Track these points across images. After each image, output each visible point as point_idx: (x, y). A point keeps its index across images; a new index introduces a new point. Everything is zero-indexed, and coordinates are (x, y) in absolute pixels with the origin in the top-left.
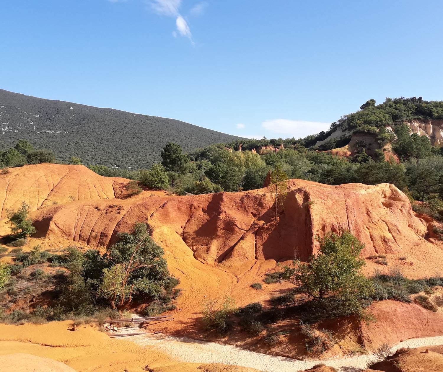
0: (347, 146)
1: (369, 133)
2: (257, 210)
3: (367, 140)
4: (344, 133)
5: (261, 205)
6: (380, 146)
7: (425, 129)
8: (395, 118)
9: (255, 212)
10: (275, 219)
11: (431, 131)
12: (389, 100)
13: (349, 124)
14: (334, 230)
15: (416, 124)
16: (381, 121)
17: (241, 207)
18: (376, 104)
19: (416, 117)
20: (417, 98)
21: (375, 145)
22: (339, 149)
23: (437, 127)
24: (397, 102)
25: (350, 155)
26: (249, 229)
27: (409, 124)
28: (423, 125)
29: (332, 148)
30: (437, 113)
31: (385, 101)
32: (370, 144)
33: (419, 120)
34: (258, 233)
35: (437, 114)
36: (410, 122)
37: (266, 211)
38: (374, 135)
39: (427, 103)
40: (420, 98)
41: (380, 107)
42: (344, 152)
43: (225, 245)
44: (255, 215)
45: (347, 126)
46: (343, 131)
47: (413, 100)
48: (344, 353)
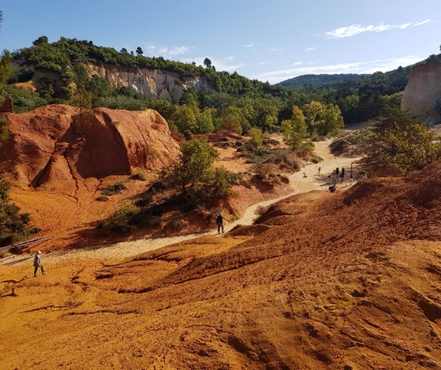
0: (30, 82)
1: (52, 70)
2: (55, 132)
3: (51, 77)
4: (22, 68)
5: (57, 126)
6: (66, 85)
7: (99, 71)
8: (73, 58)
9: (52, 134)
10: (82, 140)
11: (104, 74)
12: (63, 39)
13: (26, 59)
14: (137, 147)
15: (91, 66)
16: (59, 59)
17: (35, 130)
18: (50, 42)
19: (90, 59)
20: (88, 41)
21: (60, 83)
22: (22, 84)
23: (108, 71)
24: (71, 42)
25: (36, 91)
26: (55, 152)
27: (85, 65)
28: (97, 68)
29: (15, 82)
30: (107, 57)
31: (59, 39)
32: (55, 81)
33: (92, 62)
34: (67, 154)
35: (107, 59)
36: (86, 64)
37: (64, 132)
38: (57, 72)
39: (97, 47)
40: (91, 42)
41: (55, 45)
42: (29, 88)
43: (34, 169)
44: (53, 138)
45: (24, 61)
46: (21, 66)
47: (85, 42)
48: (229, 221)
